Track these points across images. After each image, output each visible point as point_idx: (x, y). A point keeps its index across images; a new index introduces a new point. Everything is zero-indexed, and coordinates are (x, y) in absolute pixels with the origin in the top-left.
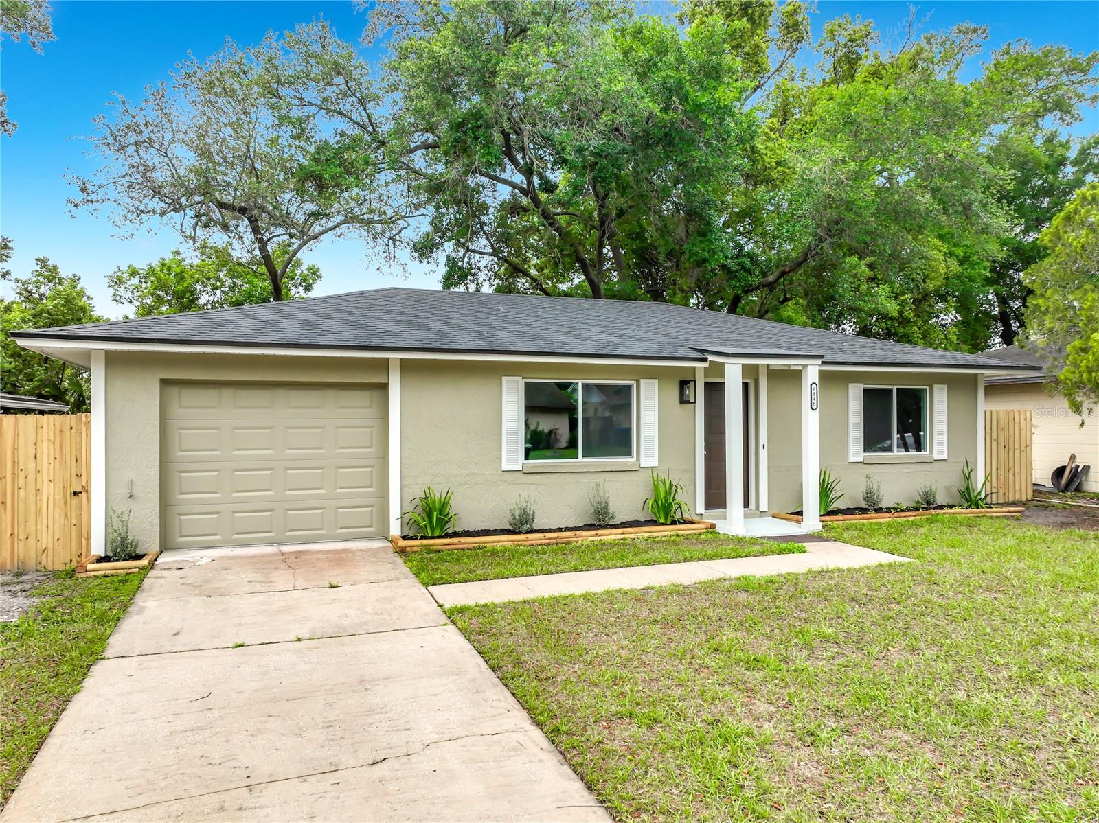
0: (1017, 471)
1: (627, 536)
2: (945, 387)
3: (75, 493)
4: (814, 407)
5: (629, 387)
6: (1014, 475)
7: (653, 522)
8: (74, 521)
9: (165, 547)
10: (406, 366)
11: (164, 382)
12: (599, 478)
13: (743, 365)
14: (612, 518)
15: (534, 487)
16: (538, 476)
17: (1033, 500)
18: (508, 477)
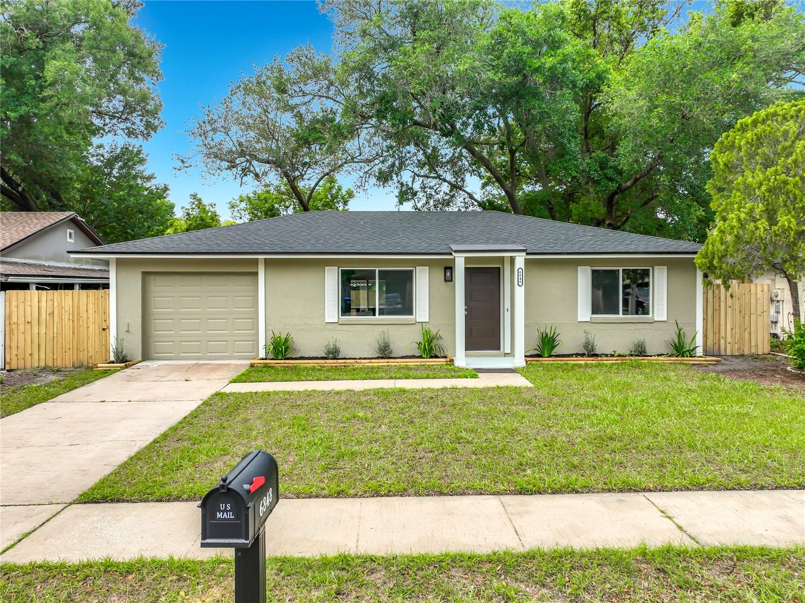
0: (753, 330)
1: (390, 364)
2: (665, 267)
3: (104, 329)
4: (520, 284)
5: (412, 271)
6: (750, 334)
7: (420, 357)
8: (103, 343)
9: (146, 357)
10: (267, 262)
11: (145, 274)
12: (385, 328)
13: (465, 258)
14: (391, 353)
15: (346, 332)
16: (348, 326)
17: (769, 354)
18: (329, 326)
